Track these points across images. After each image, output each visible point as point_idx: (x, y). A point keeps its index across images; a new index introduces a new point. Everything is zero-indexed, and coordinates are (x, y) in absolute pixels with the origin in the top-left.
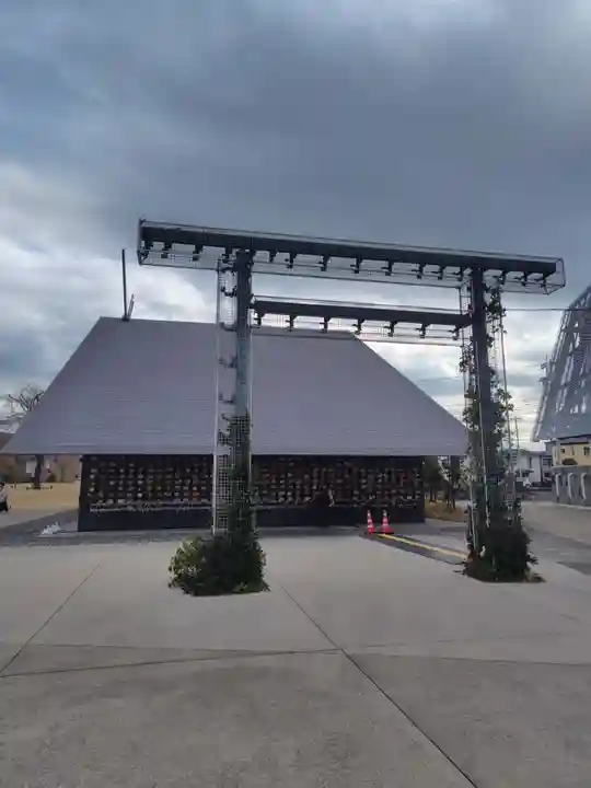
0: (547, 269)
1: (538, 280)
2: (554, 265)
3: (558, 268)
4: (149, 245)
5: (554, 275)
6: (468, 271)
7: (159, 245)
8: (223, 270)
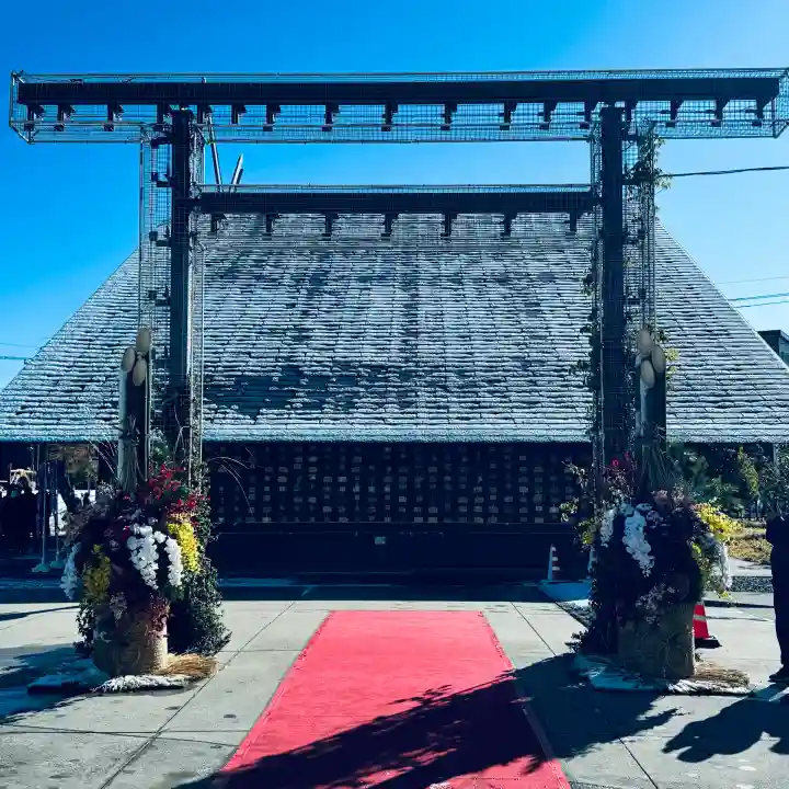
2: (775, 82)
3: (783, 86)
5: (776, 99)
6: (600, 106)
7: (51, 110)
8: (155, 144)
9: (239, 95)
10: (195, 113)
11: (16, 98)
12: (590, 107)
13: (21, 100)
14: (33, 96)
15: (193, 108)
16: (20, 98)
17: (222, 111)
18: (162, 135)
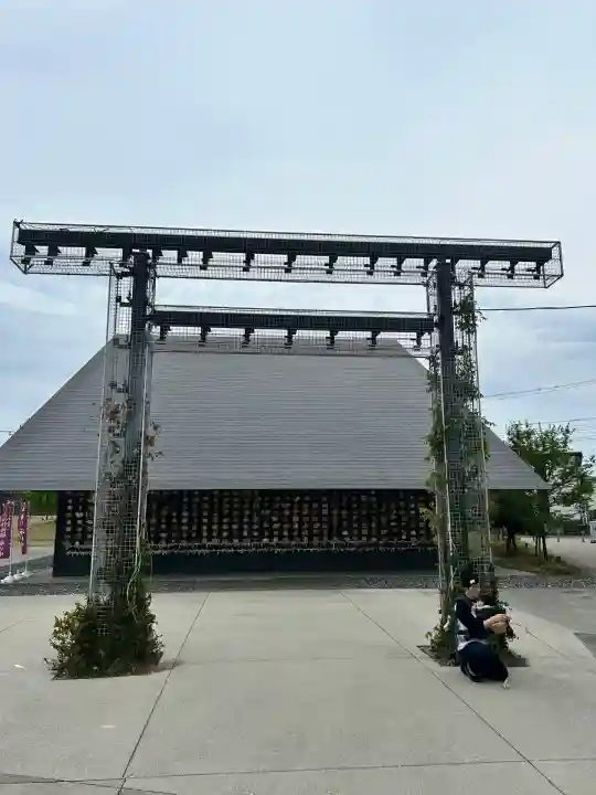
0: (540, 255)
1: (529, 270)
2: (549, 251)
3: (555, 253)
4: (31, 251)
5: (550, 262)
6: (434, 263)
7: (43, 250)
8: (120, 276)
9: (183, 244)
10: (151, 256)
11: (16, 238)
12: (427, 263)
13: (20, 241)
14: (30, 239)
15: (150, 252)
16: (20, 239)
17: (170, 255)
18: (126, 270)
